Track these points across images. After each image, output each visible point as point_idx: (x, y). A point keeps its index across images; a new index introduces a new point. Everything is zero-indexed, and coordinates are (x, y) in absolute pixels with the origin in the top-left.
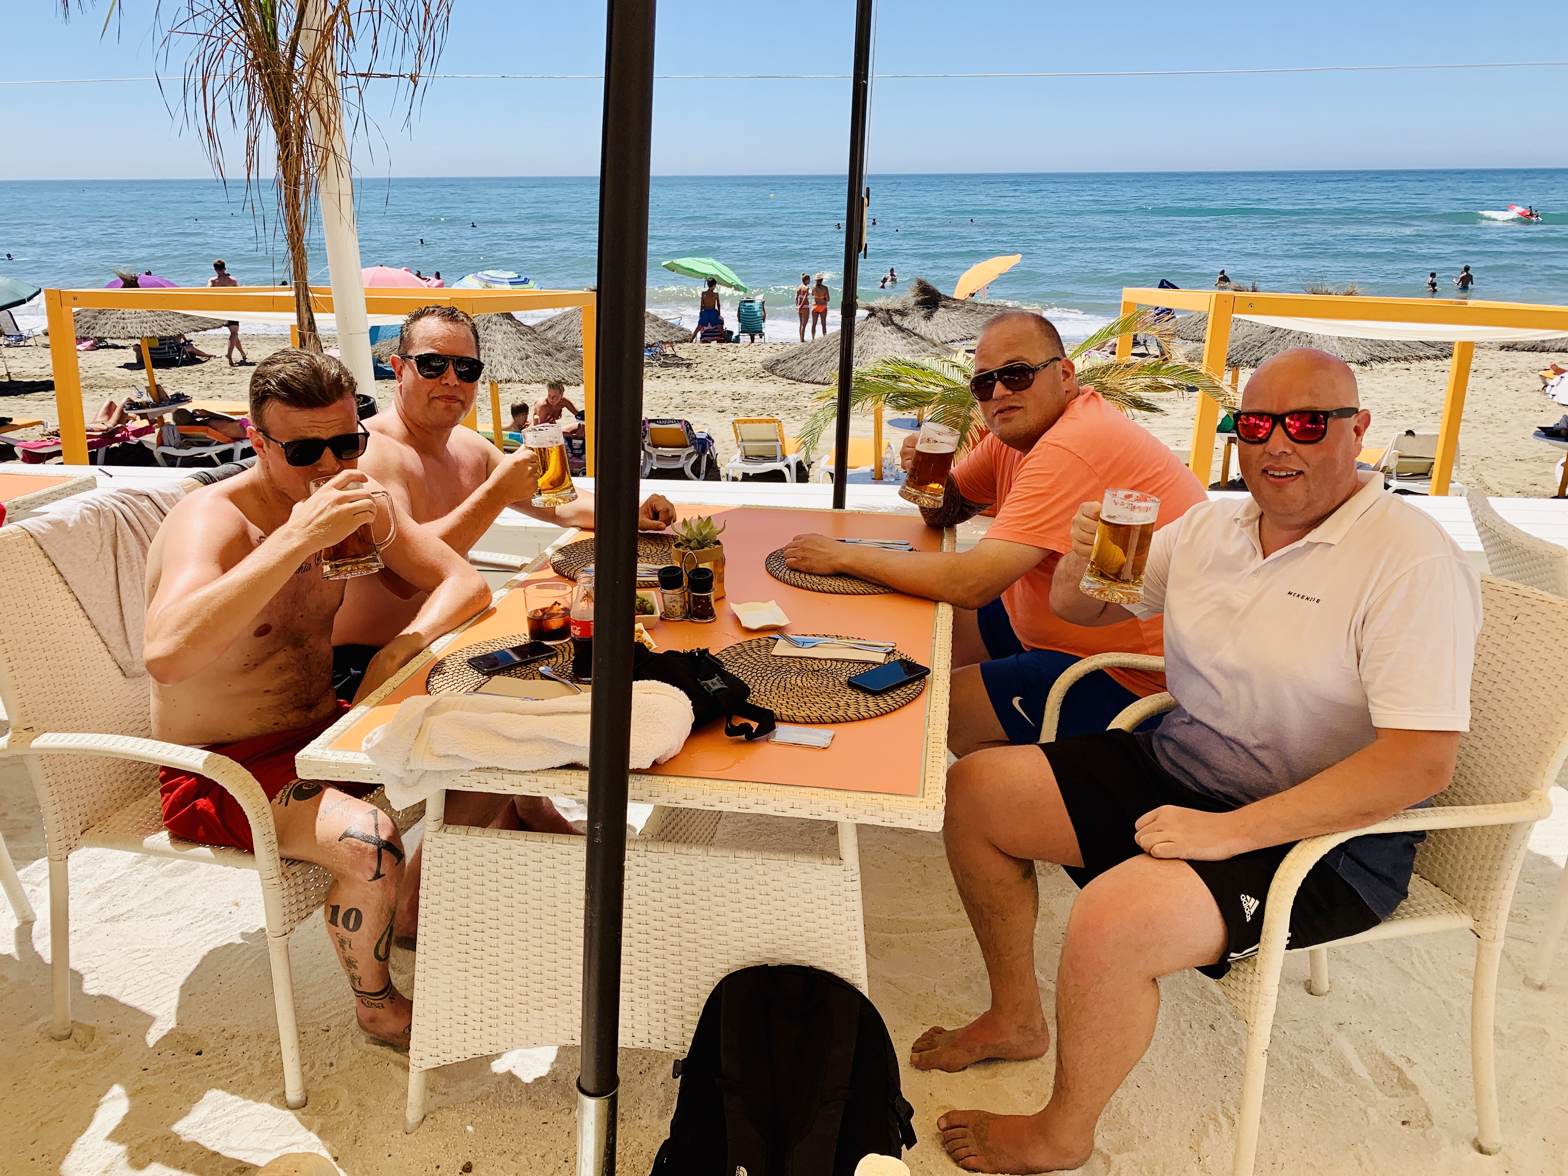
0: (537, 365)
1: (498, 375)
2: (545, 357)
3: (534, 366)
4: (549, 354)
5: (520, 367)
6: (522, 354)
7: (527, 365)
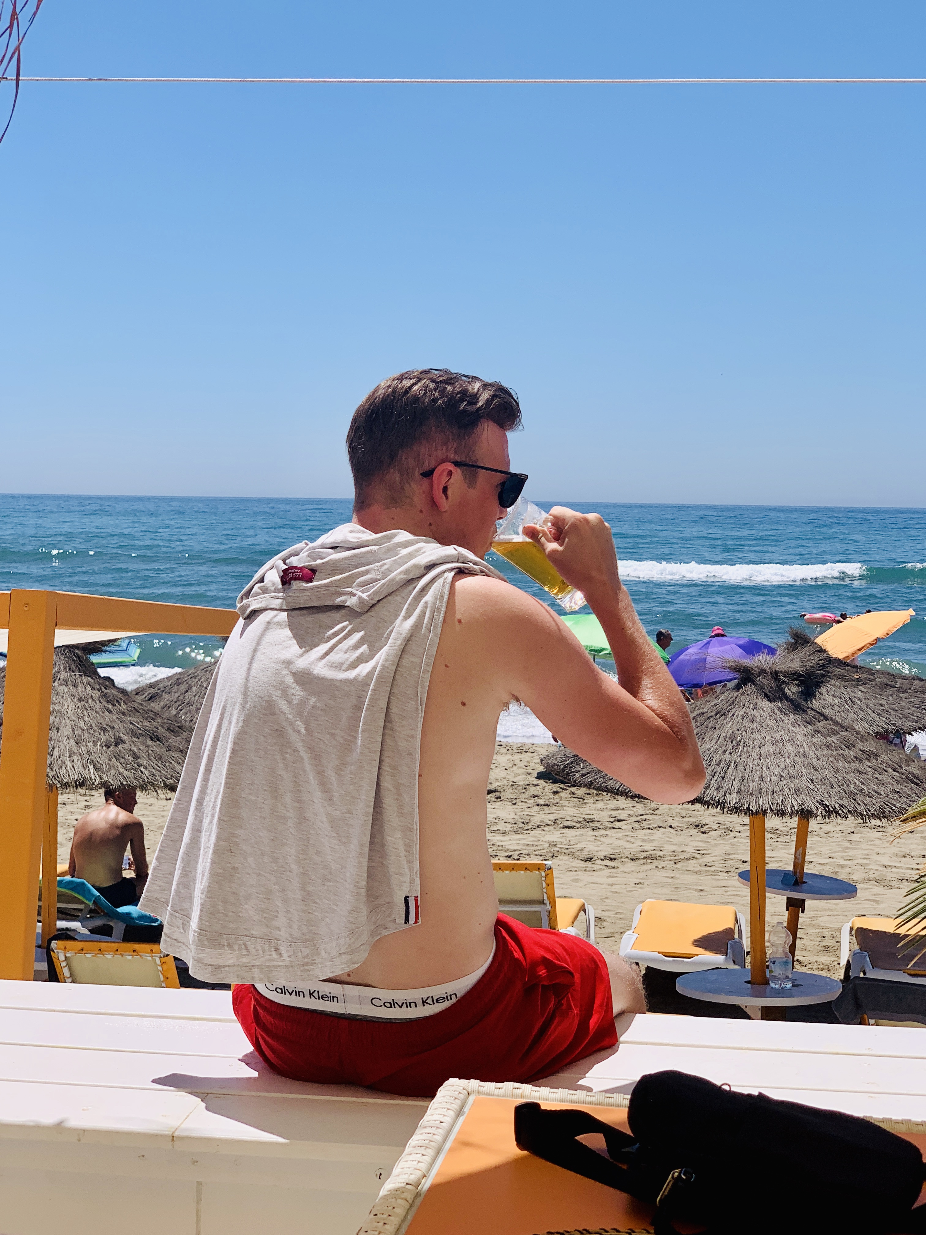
0: (136, 756)
1: (63, 772)
2: (149, 742)
3: (130, 759)
4: (155, 738)
5: (104, 759)
6: (110, 736)
7: (118, 757)
